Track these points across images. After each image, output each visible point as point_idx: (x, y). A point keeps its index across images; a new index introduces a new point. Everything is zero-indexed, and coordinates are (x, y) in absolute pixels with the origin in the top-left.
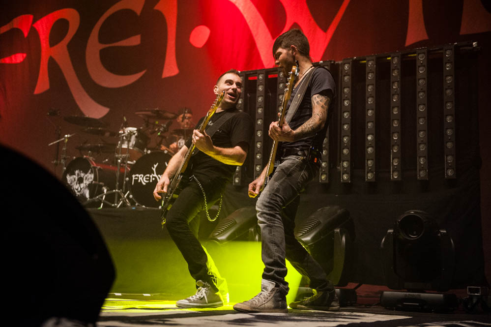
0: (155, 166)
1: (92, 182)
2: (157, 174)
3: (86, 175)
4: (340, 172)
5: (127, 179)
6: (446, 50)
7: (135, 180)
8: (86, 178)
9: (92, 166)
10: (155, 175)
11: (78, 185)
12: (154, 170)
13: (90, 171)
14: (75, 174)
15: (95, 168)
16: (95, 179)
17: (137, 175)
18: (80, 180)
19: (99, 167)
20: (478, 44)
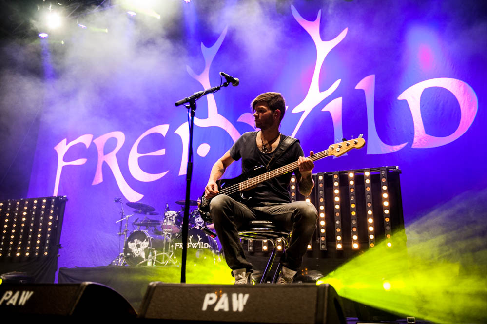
0: (191, 237)
1: (147, 247)
2: (192, 243)
3: (143, 243)
4: (319, 244)
5: (172, 246)
6: (381, 171)
7: (177, 247)
8: (143, 245)
9: (147, 237)
10: (191, 243)
11: (137, 249)
12: (190, 240)
13: (145, 240)
14: (134, 242)
15: (149, 238)
16: (149, 246)
17: (179, 243)
18: (138, 246)
19: (151, 237)
20: (399, 167)
